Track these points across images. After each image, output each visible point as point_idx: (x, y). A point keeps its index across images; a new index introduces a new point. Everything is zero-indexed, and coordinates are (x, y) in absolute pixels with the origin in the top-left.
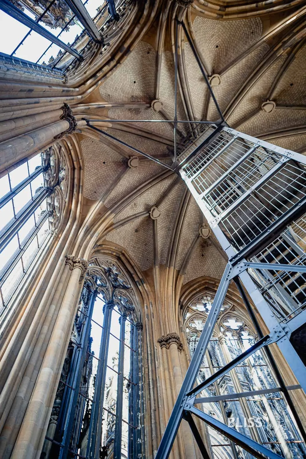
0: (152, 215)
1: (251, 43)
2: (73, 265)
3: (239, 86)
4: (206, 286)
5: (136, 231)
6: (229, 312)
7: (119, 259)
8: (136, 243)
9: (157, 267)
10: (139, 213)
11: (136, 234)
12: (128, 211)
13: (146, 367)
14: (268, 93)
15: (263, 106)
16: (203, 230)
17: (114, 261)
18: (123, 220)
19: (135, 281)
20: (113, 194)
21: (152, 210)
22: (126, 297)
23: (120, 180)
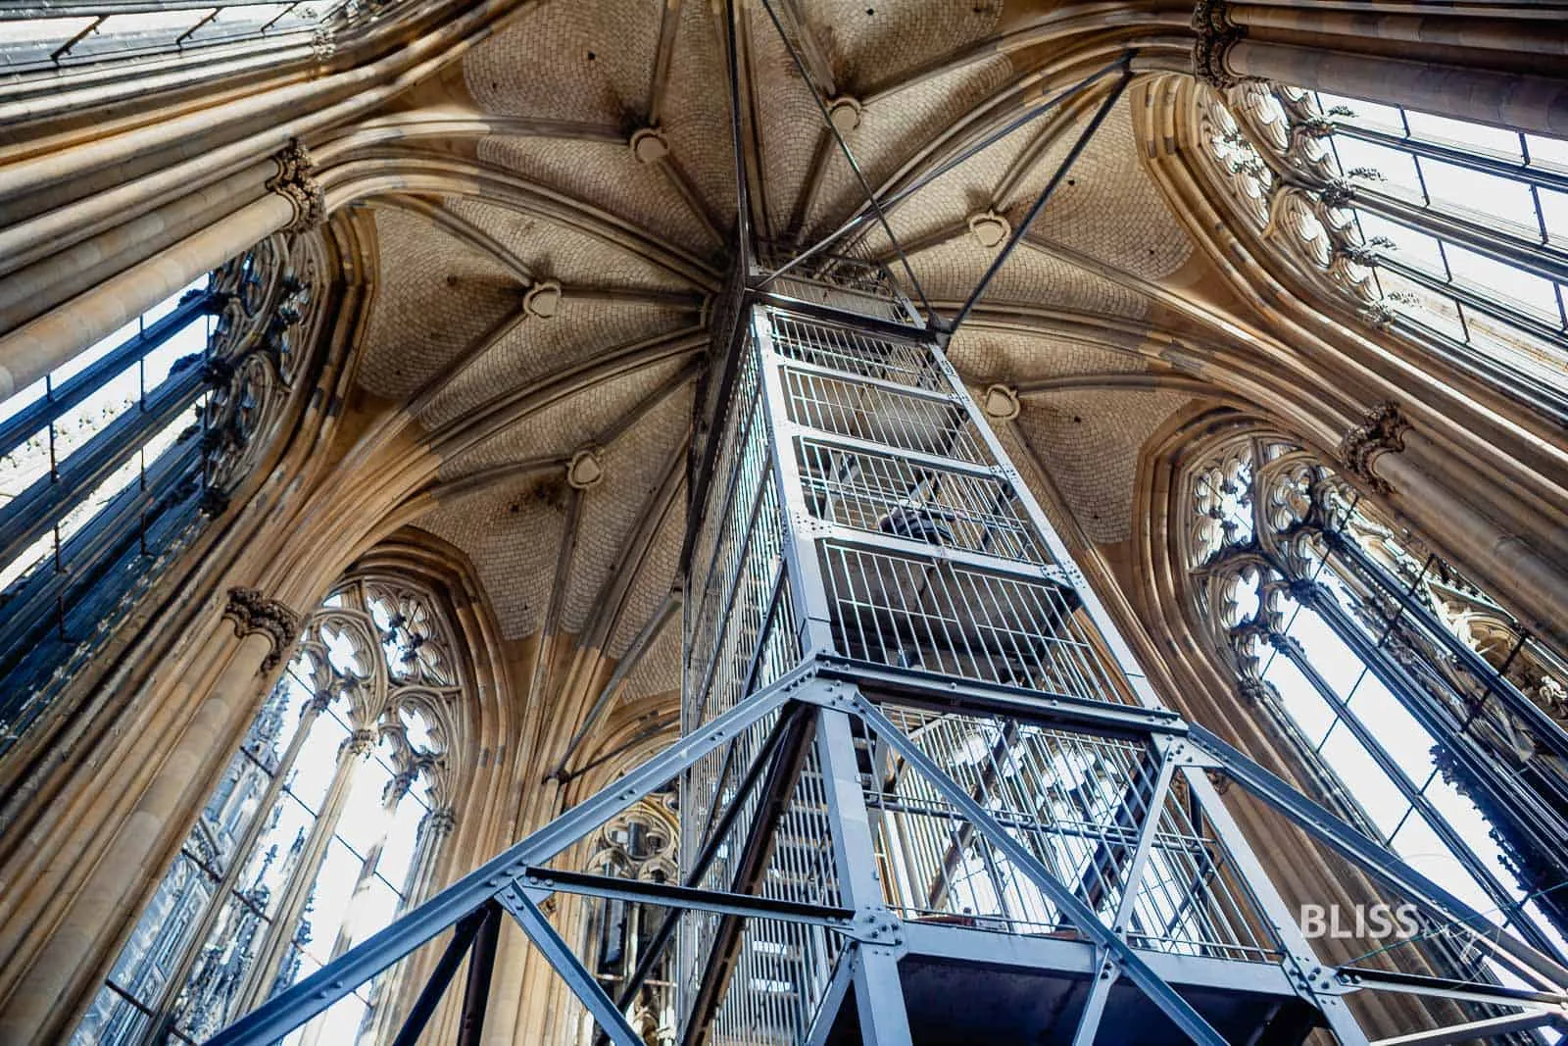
0: (532, 298)
1: (1128, 266)
2: (288, 182)
3: (1008, 296)
4: (448, 582)
5: (452, 281)
6: (436, 696)
7: (339, 286)
8: (420, 305)
9: (406, 417)
10: (513, 255)
11: (443, 285)
12: (498, 220)
13: (136, 624)
14: (1031, 379)
15: (996, 390)
16: (589, 461)
17: (321, 277)
18: (467, 223)
19: (315, 382)
20: (524, 144)
21: (547, 285)
22: (256, 393)
23: (576, 138)
